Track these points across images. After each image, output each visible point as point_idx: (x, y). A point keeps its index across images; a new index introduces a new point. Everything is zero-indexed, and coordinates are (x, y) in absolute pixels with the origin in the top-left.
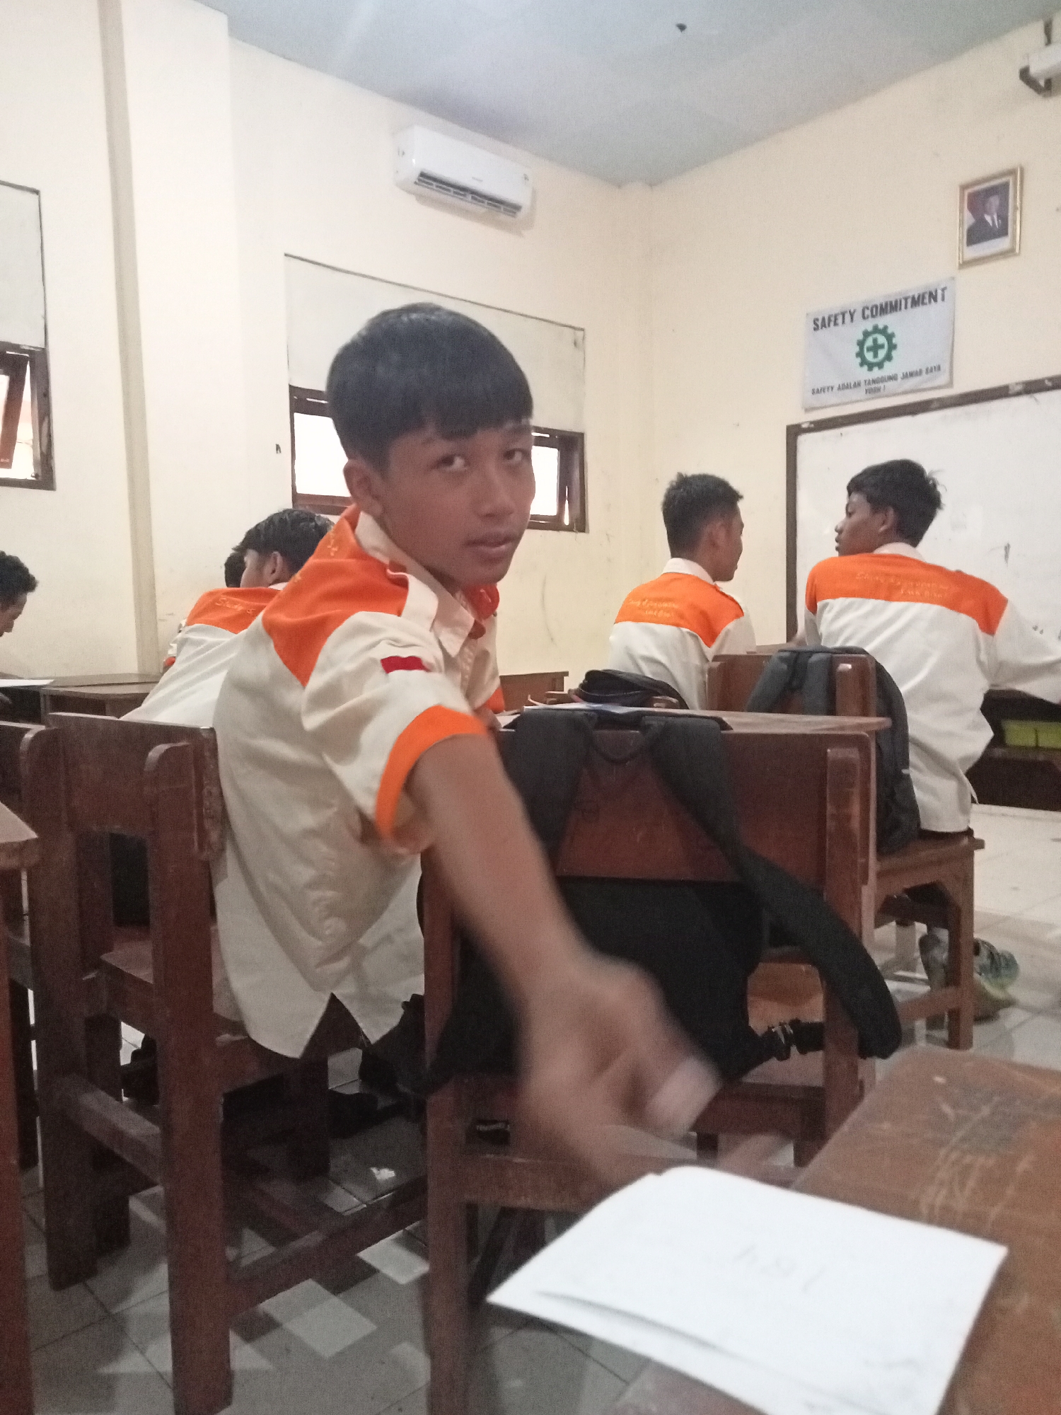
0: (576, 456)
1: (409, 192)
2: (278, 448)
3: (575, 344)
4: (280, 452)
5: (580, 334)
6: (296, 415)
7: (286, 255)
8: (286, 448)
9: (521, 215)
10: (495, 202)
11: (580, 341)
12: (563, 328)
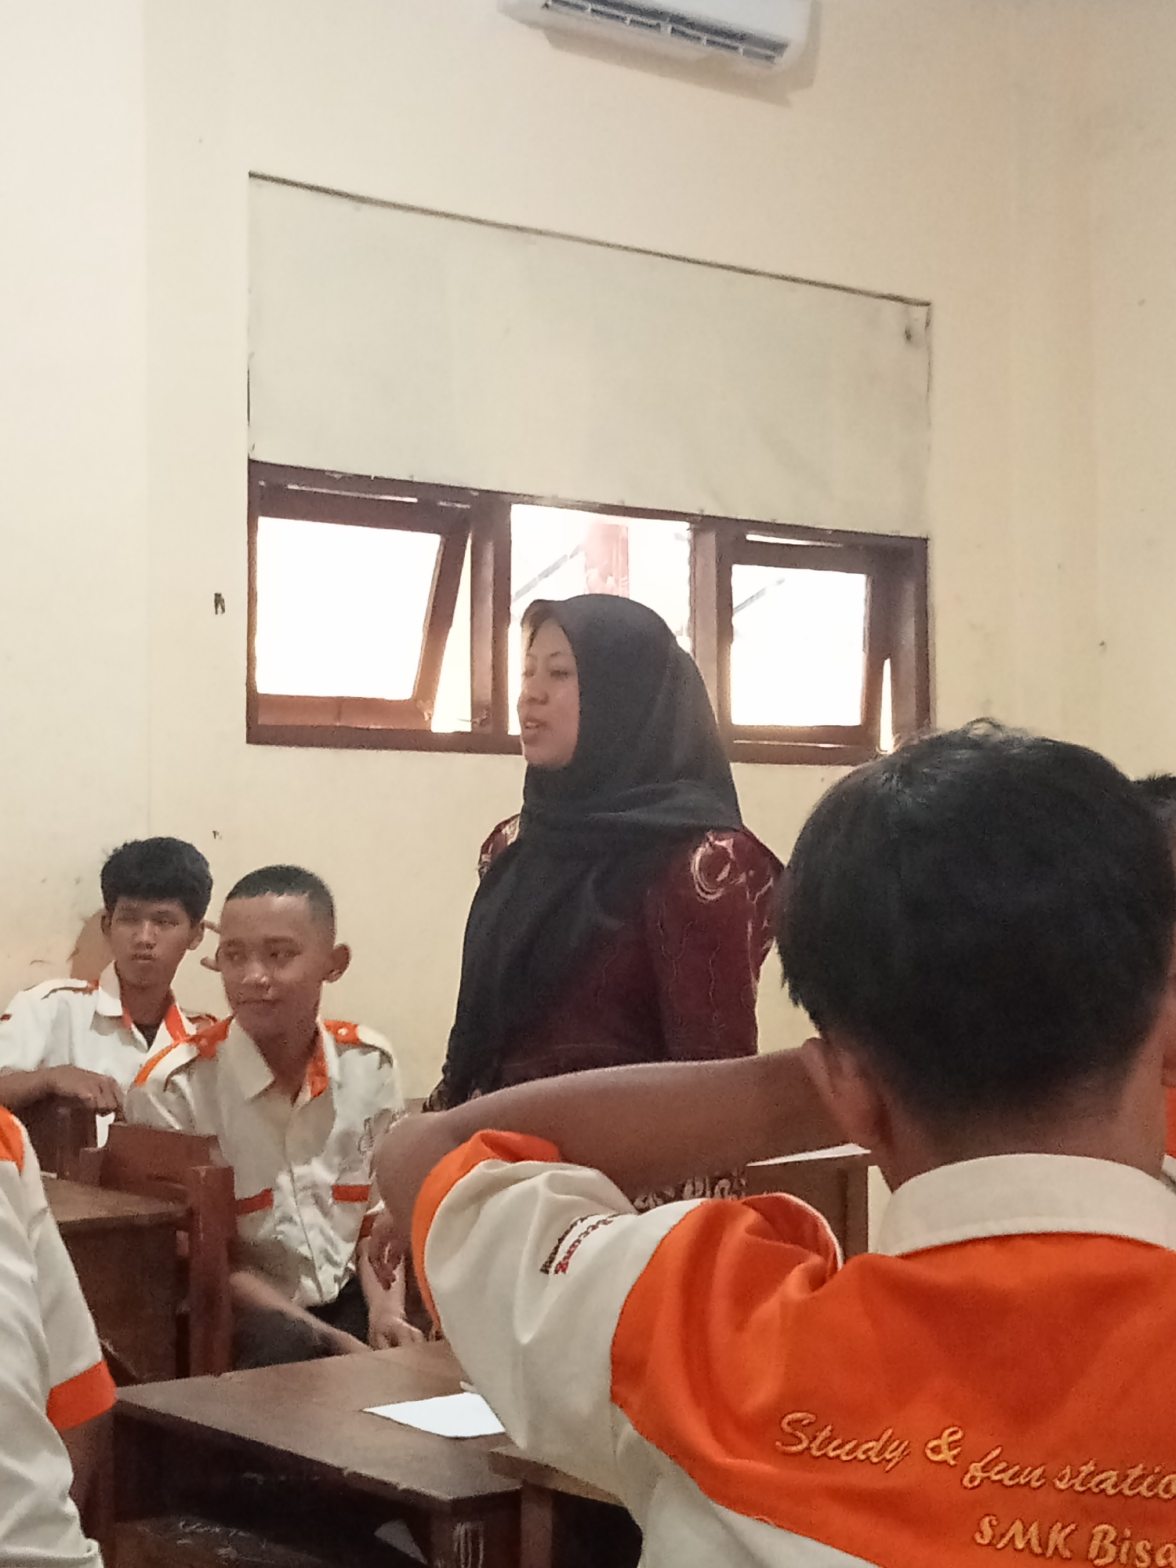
0: (910, 589)
1: (533, 24)
2: (219, 600)
3: (908, 336)
4: (223, 610)
5: (920, 313)
6: (263, 522)
7: (251, 175)
8: (237, 601)
9: (785, 60)
10: (725, 37)
11: (918, 328)
12: (878, 300)
